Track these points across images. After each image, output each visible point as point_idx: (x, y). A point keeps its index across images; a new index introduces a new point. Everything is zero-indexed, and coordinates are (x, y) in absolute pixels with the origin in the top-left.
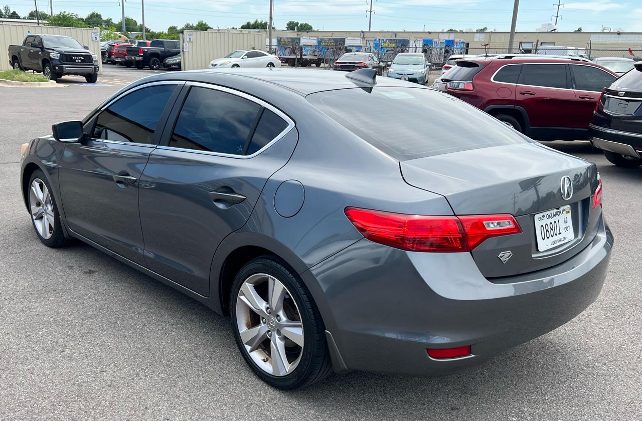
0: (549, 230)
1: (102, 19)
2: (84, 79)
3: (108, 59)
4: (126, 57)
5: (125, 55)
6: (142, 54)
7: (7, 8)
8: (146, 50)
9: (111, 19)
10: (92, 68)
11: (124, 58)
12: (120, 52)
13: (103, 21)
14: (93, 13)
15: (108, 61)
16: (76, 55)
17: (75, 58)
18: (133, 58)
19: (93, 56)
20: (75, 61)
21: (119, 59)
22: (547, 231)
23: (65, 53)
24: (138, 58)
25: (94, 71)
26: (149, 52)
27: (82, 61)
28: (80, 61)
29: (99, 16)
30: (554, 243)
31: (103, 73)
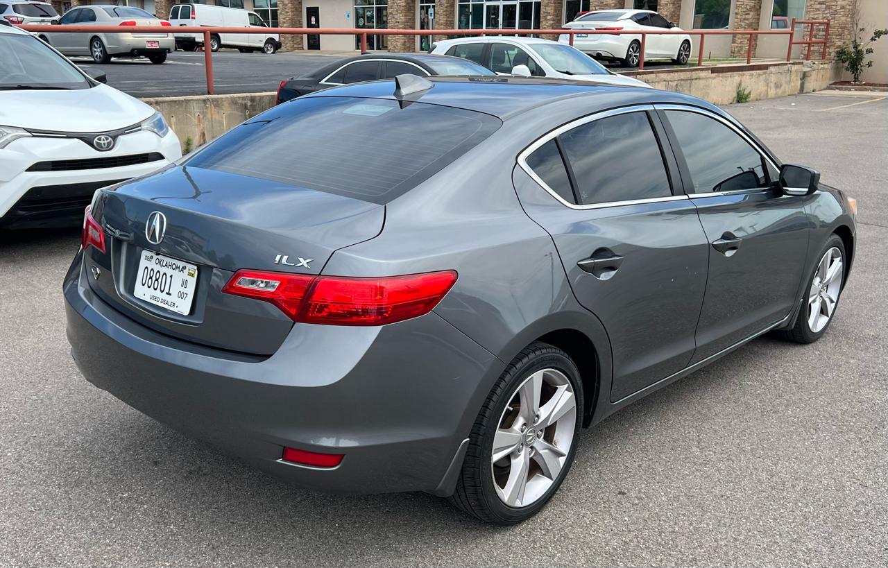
0: (154, 278)
22: (151, 278)
30: (154, 298)
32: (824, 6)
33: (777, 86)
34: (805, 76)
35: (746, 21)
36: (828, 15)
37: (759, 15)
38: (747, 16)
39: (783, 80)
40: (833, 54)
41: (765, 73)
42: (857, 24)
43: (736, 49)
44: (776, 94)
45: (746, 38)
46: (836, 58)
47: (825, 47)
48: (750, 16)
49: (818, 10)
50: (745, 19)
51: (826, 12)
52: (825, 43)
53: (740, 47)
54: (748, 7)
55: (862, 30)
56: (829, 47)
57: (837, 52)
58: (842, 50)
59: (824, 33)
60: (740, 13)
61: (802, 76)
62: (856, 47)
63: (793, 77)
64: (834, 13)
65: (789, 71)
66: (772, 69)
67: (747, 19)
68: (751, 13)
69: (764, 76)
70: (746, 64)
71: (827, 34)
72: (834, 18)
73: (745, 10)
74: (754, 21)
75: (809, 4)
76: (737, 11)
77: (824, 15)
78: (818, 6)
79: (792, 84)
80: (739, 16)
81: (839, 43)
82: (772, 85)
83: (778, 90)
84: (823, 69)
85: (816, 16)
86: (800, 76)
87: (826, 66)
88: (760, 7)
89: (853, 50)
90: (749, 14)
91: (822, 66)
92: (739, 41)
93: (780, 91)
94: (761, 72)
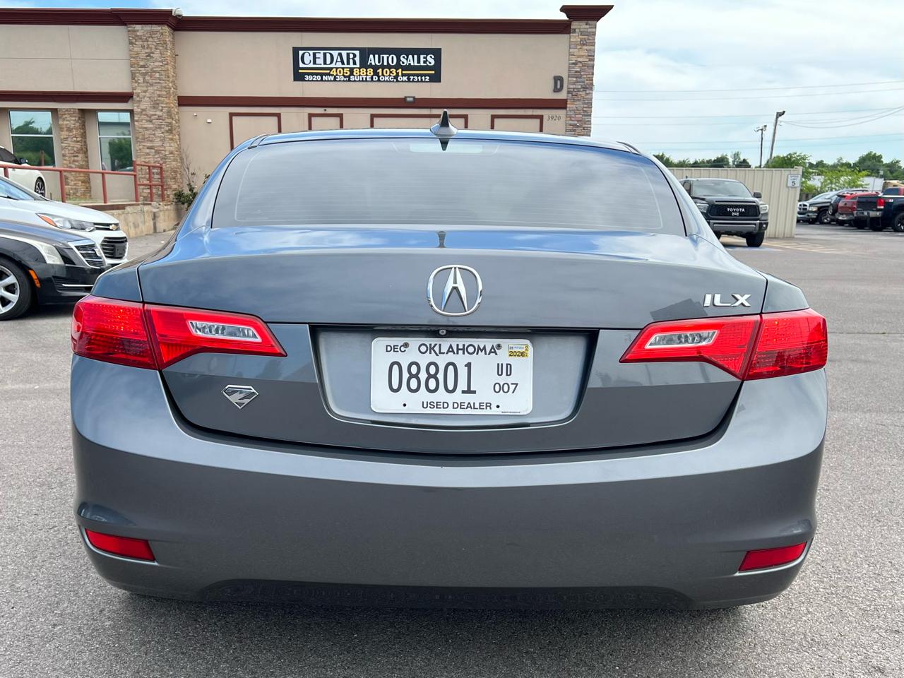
1: (882, 162)
2: (743, 241)
3: (832, 217)
4: (855, 212)
5: (854, 209)
6: (882, 207)
7: (736, 155)
8: (891, 201)
9: (898, 162)
10: (755, 224)
11: (853, 214)
12: (848, 205)
13: (884, 165)
14: (869, 154)
15: (832, 220)
16: (738, 205)
17: (731, 210)
18: (866, 213)
19: (761, 206)
20: (730, 214)
21: (844, 215)
23: (717, 203)
24: (873, 214)
25: (757, 228)
26: (897, 204)
27: (741, 214)
28: (738, 214)
29: (877, 159)
31: (796, 236)
32: (153, 151)
33: (136, 226)
34: (155, 217)
35: (77, 163)
36: (159, 159)
37: (87, 157)
38: (75, 158)
39: (139, 219)
40: (172, 196)
41: (123, 213)
42: (188, 169)
43: (71, 192)
44: (136, 233)
45: (79, 180)
46: (175, 200)
47: (163, 190)
48: (79, 158)
49: (148, 154)
50: (74, 161)
51: (156, 156)
52: (162, 186)
53: (75, 189)
54: (75, 149)
55: (193, 174)
56: (166, 190)
57: (175, 195)
58: (180, 192)
59: (159, 176)
60: (68, 155)
61: (153, 217)
62: (191, 189)
63: (146, 217)
64: (165, 157)
65: (142, 211)
66: (128, 209)
67: (77, 161)
68: (80, 155)
69: (123, 215)
70: (103, 204)
71: (162, 178)
72: (165, 163)
73: (72, 152)
74: (84, 163)
75: (138, 149)
76: (63, 152)
77: (156, 160)
78: (148, 151)
79: (147, 224)
80: (67, 158)
81: (175, 186)
82: (131, 224)
83: (137, 229)
84: (167, 210)
85: (147, 160)
86: (151, 216)
87: (169, 207)
88: (87, 149)
89: (189, 193)
90: (77, 156)
91: (166, 207)
92: (73, 183)
93: (138, 230)
94: (120, 211)
